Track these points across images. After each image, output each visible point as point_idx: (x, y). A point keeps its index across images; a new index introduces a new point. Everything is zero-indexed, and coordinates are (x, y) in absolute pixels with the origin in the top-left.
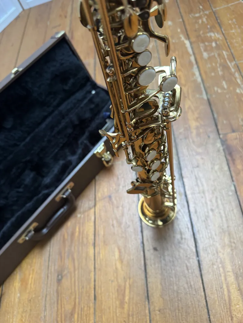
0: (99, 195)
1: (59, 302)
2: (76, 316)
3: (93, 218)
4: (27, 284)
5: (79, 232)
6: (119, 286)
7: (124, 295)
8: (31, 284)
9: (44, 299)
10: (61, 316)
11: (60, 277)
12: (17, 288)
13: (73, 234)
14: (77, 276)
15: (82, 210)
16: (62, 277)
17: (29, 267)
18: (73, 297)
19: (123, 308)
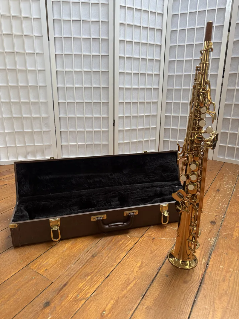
0: (147, 234)
1: (85, 265)
2: (90, 277)
3: (135, 242)
4: (73, 248)
5: (123, 243)
6: (128, 279)
7: (128, 285)
8: (76, 249)
9: (77, 259)
10: (80, 272)
11: (95, 255)
12: (66, 246)
13: (118, 242)
14: (105, 260)
15: (132, 235)
16: (96, 256)
17: (81, 242)
18: (95, 268)
19: (123, 291)
